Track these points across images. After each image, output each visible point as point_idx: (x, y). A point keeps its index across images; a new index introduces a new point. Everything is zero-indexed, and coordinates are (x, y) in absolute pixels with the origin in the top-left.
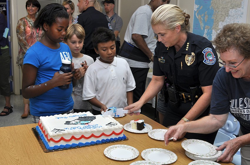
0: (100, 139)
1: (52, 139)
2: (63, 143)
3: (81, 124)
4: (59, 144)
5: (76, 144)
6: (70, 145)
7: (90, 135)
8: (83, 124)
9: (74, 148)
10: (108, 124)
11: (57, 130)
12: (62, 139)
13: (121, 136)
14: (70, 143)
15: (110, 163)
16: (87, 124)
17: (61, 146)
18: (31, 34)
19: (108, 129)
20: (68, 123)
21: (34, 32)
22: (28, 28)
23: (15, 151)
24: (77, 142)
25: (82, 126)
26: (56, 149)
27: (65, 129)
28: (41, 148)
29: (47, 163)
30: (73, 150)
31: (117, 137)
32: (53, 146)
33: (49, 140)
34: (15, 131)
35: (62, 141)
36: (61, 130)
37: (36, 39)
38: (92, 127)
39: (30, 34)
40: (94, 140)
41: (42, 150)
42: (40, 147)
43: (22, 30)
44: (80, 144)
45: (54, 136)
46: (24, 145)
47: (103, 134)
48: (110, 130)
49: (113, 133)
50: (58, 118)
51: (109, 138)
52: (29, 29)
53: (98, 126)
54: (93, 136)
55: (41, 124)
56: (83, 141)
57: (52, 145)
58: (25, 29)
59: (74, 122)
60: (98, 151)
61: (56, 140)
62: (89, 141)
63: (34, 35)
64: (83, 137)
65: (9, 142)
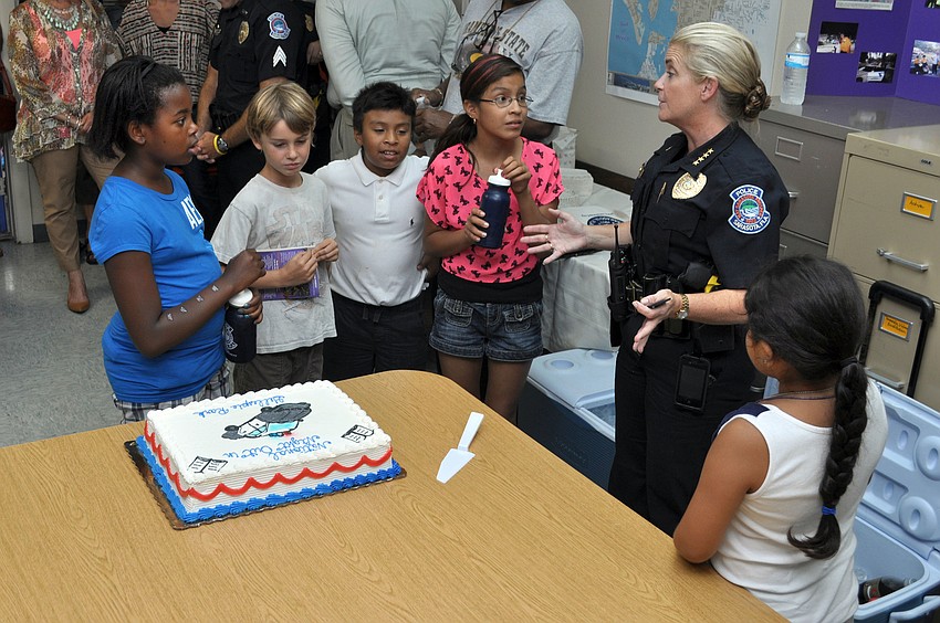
0: (327, 481)
1: (192, 493)
2: (224, 500)
3: (271, 435)
4: (212, 505)
5: (260, 501)
6: (242, 504)
7: (299, 471)
8: (276, 435)
9: (256, 511)
10: (349, 433)
11: (203, 460)
12: (222, 488)
13: (387, 466)
14: (244, 499)
15: (359, 561)
16: (288, 433)
17: (220, 508)
18: (53, 57)
19: (347, 451)
20: (232, 432)
21: (62, 47)
22: (40, 37)
23: (90, 528)
24: (262, 495)
25: (275, 443)
26: (206, 518)
27: (226, 458)
28: (161, 516)
29: (185, 566)
30: (251, 518)
31: (375, 471)
32: (197, 511)
33: (185, 494)
34: (76, 454)
35: (221, 494)
36: (217, 461)
37: (71, 71)
38: (302, 444)
39: (48, 56)
40: (310, 484)
41: (167, 522)
42: (158, 510)
43: (24, 47)
44: (273, 498)
45: (198, 484)
46: (114, 507)
47: (336, 467)
48: (354, 454)
49: (365, 460)
50: (202, 414)
51: (352, 476)
52: (42, 40)
53: (320, 441)
54: (306, 473)
55: (153, 434)
56: (281, 490)
57: (192, 506)
58: (30, 44)
59: (247, 429)
60: (324, 520)
61: (204, 493)
62: (297, 488)
63: (63, 58)
64: (279, 478)
65: (66, 494)
